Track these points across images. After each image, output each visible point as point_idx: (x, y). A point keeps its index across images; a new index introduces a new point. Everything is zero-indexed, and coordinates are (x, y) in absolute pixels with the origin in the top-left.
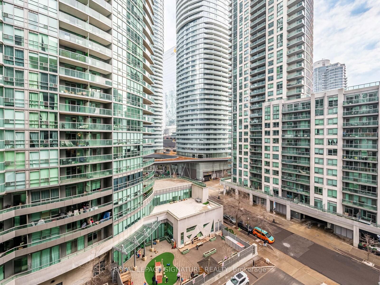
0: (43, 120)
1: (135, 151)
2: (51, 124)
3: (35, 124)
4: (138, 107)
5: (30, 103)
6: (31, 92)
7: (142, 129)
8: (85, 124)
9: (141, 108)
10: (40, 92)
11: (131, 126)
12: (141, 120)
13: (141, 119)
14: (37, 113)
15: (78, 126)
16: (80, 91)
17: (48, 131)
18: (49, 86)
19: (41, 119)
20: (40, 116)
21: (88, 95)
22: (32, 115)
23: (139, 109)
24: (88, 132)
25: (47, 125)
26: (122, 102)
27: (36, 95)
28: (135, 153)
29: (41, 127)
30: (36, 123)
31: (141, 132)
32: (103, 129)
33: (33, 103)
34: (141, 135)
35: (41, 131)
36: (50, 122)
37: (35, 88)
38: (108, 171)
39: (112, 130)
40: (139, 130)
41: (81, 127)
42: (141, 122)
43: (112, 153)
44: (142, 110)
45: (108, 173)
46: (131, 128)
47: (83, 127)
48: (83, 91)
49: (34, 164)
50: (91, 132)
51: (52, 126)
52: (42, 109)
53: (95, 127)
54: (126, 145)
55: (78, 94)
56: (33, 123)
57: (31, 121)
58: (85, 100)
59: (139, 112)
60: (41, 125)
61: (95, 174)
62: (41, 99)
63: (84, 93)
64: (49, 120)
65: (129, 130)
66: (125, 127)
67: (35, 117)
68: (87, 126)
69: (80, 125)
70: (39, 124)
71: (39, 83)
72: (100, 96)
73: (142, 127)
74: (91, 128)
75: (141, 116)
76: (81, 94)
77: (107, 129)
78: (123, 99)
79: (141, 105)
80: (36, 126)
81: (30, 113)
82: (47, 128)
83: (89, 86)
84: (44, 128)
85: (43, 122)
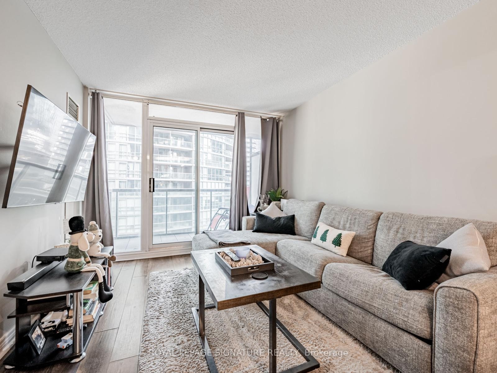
0: (130, 170)
1: (216, 202)
2: (137, 173)
3: (123, 174)
4: (220, 154)
5: (120, 154)
6: (121, 144)
7: (224, 178)
8: (166, 174)
9: (223, 155)
10: (128, 143)
11: (212, 175)
12: (223, 168)
13: (223, 166)
14: (126, 163)
15: (160, 175)
16: (162, 140)
17: (134, 180)
18: (135, 138)
19: (129, 169)
20: (128, 166)
21: (169, 144)
22: (121, 165)
23: (222, 156)
24: (169, 182)
25: (133, 175)
26: (203, 150)
27: (125, 146)
28: (216, 204)
29: (128, 176)
30: (124, 172)
31: (224, 181)
32: (183, 179)
33: (122, 154)
34: (224, 185)
35: (128, 180)
36: (136, 172)
37: (123, 140)
38: (187, 222)
39: (192, 179)
40: (221, 179)
41: (162, 176)
42: (224, 171)
43: (191, 204)
44: (224, 157)
45: (187, 224)
46: (212, 177)
47: (165, 176)
48: (165, 140)
49: (122, 211)
50: (172, 182)
51: (138, 175)
52: (130, 159)
53: (176, 176)
54: (207, 196)
55: (160, 144)
56: (122, 172)
57: (120, 171)
58: (167, 149)
59: (221, 160)
60: (128, 175)
61: (175, 224)
62: (129, 151)
63: (166, 142)
64: (135, 170)
65: (209, 179)
66: (206, 176)
67: (123, 167)
68: (168, 175)
69: (162, 174)
70: (127, 173)
71: (127, 135)
72: (181, 144)
73: (224, 175)
74: (172, 177)
75: (223, 164)
76: (163, 143)
77: (187, 178)
78: (204, 146)
79: (223, 151)
80: (124, 175)
81: (120, 163)
82: (133, 177)
83: (170, 134)
84: (131, 178)
85: (130, 171)
